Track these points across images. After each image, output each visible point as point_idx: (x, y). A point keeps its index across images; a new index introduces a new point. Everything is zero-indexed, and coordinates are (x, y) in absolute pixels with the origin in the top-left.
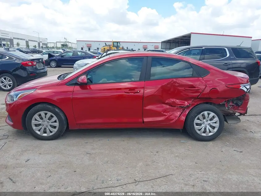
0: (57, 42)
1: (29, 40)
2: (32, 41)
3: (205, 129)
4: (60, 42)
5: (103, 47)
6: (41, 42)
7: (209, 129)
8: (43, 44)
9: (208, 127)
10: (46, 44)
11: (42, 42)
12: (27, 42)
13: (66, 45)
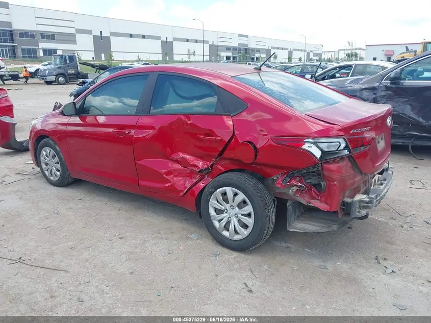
0: (339, 50)
1: (294, 50)
2: (298, 50)
3: (228, 223)
4: (344, 50)
5: (401, 54)
6: (312, 51)
7: (234, 226)
8: (315, 55)
9: (234, 221)
10: (319, 55)
11: (314, 52)
12: (290, 53)
13: (356, 55)
